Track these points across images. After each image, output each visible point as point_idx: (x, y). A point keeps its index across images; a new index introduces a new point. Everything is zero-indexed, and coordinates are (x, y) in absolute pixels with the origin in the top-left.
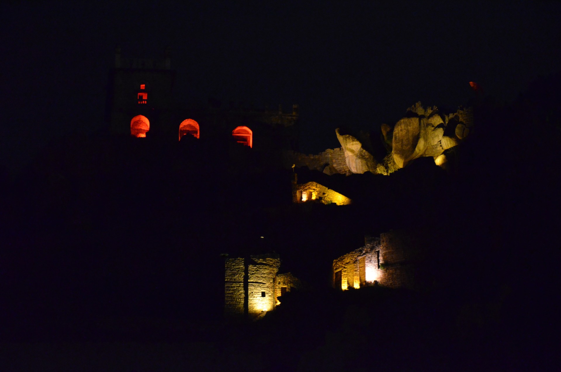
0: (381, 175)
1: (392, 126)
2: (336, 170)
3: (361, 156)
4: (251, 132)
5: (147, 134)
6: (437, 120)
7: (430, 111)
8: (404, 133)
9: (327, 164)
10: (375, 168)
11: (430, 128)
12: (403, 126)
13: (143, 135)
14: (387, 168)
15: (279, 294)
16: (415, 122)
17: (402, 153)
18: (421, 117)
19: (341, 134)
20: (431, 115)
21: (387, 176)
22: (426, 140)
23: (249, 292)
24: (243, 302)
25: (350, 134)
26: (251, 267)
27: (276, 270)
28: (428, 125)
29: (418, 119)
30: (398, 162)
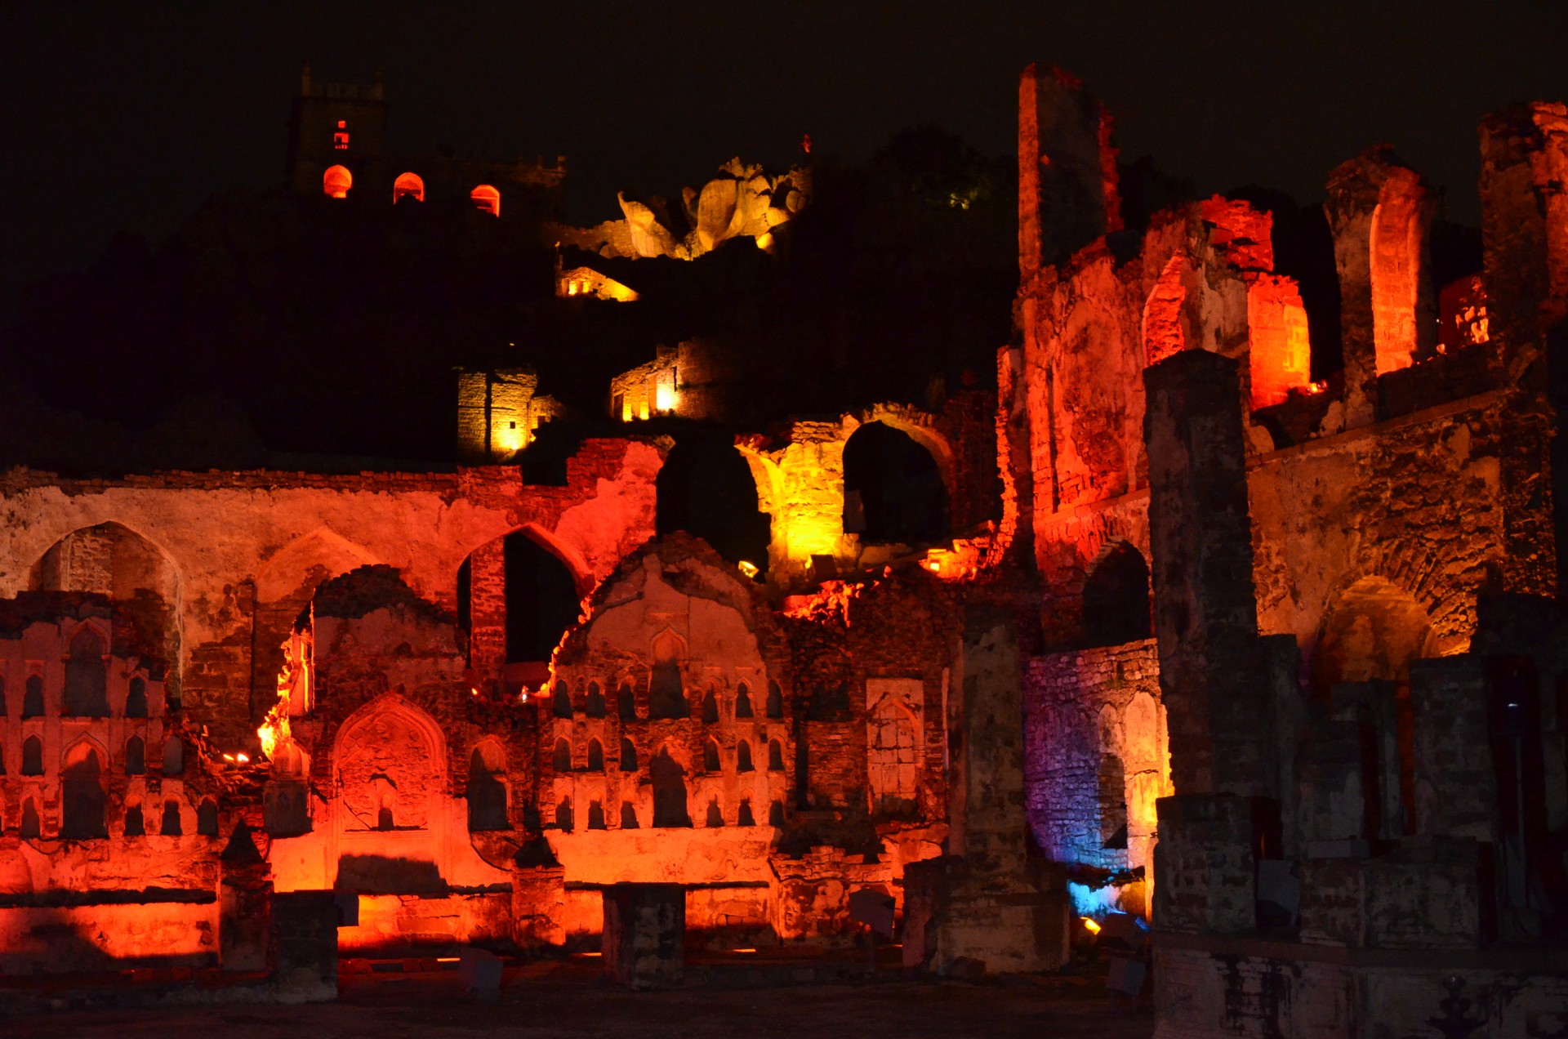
0: (682, 260)
1: (698, 190)
2: (618, 252)
3: (655, 234)
4: (497, 194)
5: (348, 192)
6: (761, 184)
7: (751, 171)
8: (715, 200)
9: (605, 243)
10: (673, 250)
11: (751, 196)
12: (713, 192)
13: (342, 195)
14: (689, 250)
15: (535, 426)
16: (730, 185)
17: (711, 229)
18: (739, 179)
19: (627, 200)
20: (753, 178)
21: (689, 262)
22: (745, 212)
23: (493, 421)
24: (483, 435)
25: (638, 200)
26: (495, 386)
27: (531, 392)
28: (748, 191)
29: (734, 182)
30: (705, 242)
